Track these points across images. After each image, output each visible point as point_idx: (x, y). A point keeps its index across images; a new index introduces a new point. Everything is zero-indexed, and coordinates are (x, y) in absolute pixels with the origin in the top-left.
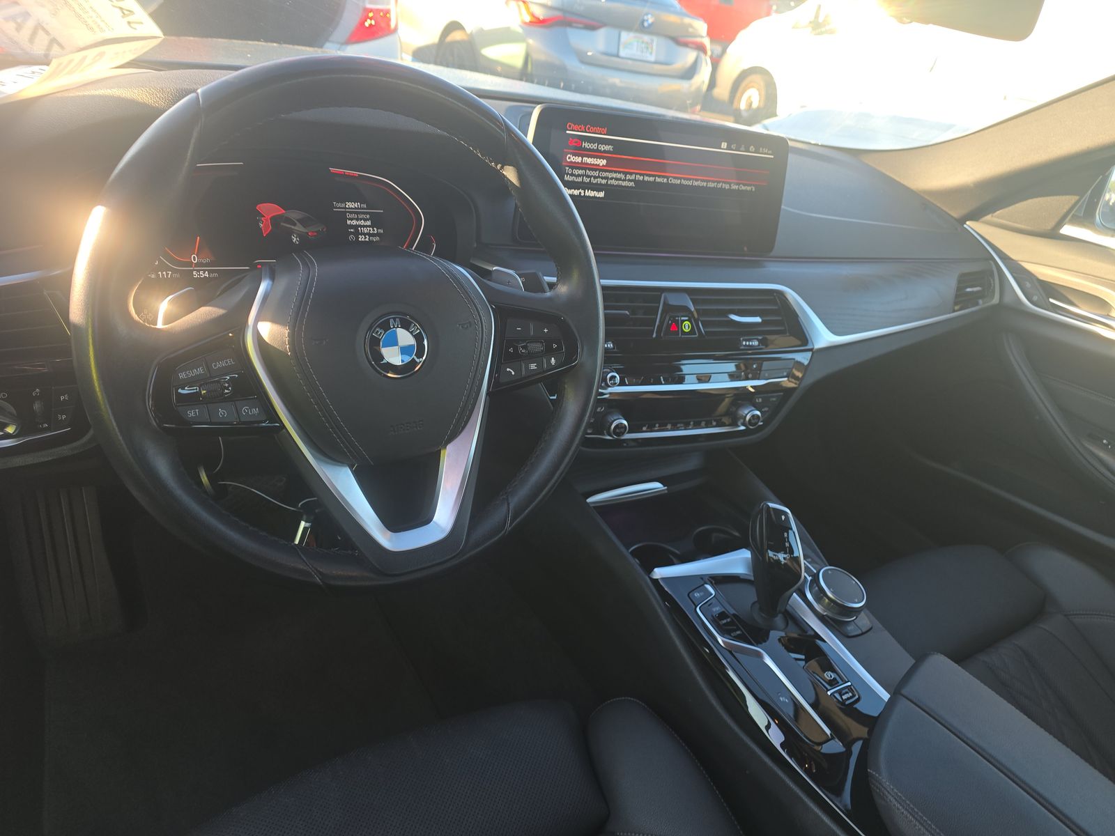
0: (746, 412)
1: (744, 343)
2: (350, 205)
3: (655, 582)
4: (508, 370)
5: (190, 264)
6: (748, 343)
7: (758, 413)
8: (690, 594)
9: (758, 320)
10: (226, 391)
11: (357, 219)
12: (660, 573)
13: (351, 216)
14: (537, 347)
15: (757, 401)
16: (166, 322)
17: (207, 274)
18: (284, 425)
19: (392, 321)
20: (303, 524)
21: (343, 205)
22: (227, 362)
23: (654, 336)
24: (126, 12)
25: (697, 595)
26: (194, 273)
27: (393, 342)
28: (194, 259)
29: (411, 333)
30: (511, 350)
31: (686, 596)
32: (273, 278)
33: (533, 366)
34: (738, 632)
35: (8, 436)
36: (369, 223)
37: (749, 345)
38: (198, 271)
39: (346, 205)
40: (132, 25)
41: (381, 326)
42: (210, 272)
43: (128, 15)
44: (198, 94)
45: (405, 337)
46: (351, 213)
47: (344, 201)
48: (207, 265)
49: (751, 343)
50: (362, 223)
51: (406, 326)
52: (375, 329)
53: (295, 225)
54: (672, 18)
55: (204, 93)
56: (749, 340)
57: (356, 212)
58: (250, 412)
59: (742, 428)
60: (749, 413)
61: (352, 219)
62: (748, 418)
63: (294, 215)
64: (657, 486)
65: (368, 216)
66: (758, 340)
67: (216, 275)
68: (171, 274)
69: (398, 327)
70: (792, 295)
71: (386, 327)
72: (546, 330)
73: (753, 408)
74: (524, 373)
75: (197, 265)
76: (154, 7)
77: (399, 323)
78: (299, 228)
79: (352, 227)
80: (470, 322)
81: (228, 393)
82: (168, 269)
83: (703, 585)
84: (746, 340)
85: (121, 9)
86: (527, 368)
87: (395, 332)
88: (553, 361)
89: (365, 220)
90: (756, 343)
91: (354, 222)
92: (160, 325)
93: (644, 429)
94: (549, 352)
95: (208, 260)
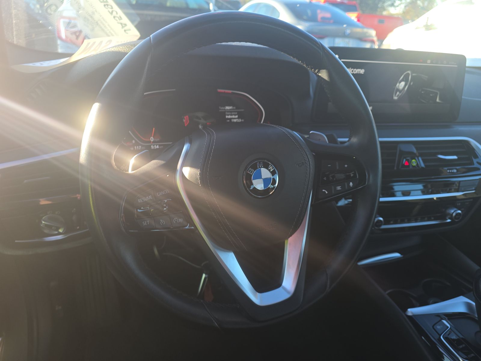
0: (452, 211)
1: (448, 171)
2: (228, 108)
3: (410, 317)
4: (323, 190)
5: (150, 142)
6: (450, 171)
7: (460, 212)
8: (435, 327)
9: (455, 157)
10: (165, 209)
11: (231, 115)
12: (411, 311)
13: (229, 113)
14: (341, 176)
15: (458, 205)
16: (133, 170)
17: (158, 147)
18: (196, 228)
19: (258, 163)
20: (204, 276)
21: (224, 108)
22: (165, 192)
23: (395, 168)
24: (123, 25)
25: (438, 327)
26: (152, 146)
27: (259, 176)
28: (152, 139)
29: (269, 170)
30: (325, 179)
31: (432, 328)
32: (191, 142)
33: (339, 188)
34: (472, 355)
35: (60, 234)
36: (237, 117)
37: (452, 172)
38: (154, 145)
39: (225, 108)
40: (127, 32)
41: (252, 167)
42: (159, 145)
43: (124, 27)
44: (150, 39)
45: (265, 173)
46: (228, 112)
47: (224, 106)
48: (158, 142)
49: (452, 171)
50: (233, 117)
51: (266, 167)
52: (249, 168)
53: (200, 119)
54: (358, 30)
55: (153, 36)
56: (451, 169)
57: (230, 112)
58: (179, 220)
59: (449, 221)
60: (454, 212)
61: (228, 115)
62: (454, 214)
63: (200, 114)
64: (397, 255)
65: (236, 113)
66: (456, 169)
67: (162, 147)
68: (141, 148)
69: (262, 167)
70: (473, 142)
71: (255, 167)
72: (346, 166)
73: (456, 209)
74: (333, 192)
75: (154, 142)
76: (136, 23)
77: (262, 165)
78: (202, 121)
79: (228, 119)
80: (303, 162)
81: (166, 210)
82: (139, 145)
83: (440, 321)
84: (449, 169)
85: (121, 24)
86: (335, 189)
87: (260, 171)
88: (351, 184)
89: (235, 115)
90: (455, 171)
91: (229, 117)
92: (130, 171)
93: (392, 222)
94: (348, 179)
95: (158, 139)
